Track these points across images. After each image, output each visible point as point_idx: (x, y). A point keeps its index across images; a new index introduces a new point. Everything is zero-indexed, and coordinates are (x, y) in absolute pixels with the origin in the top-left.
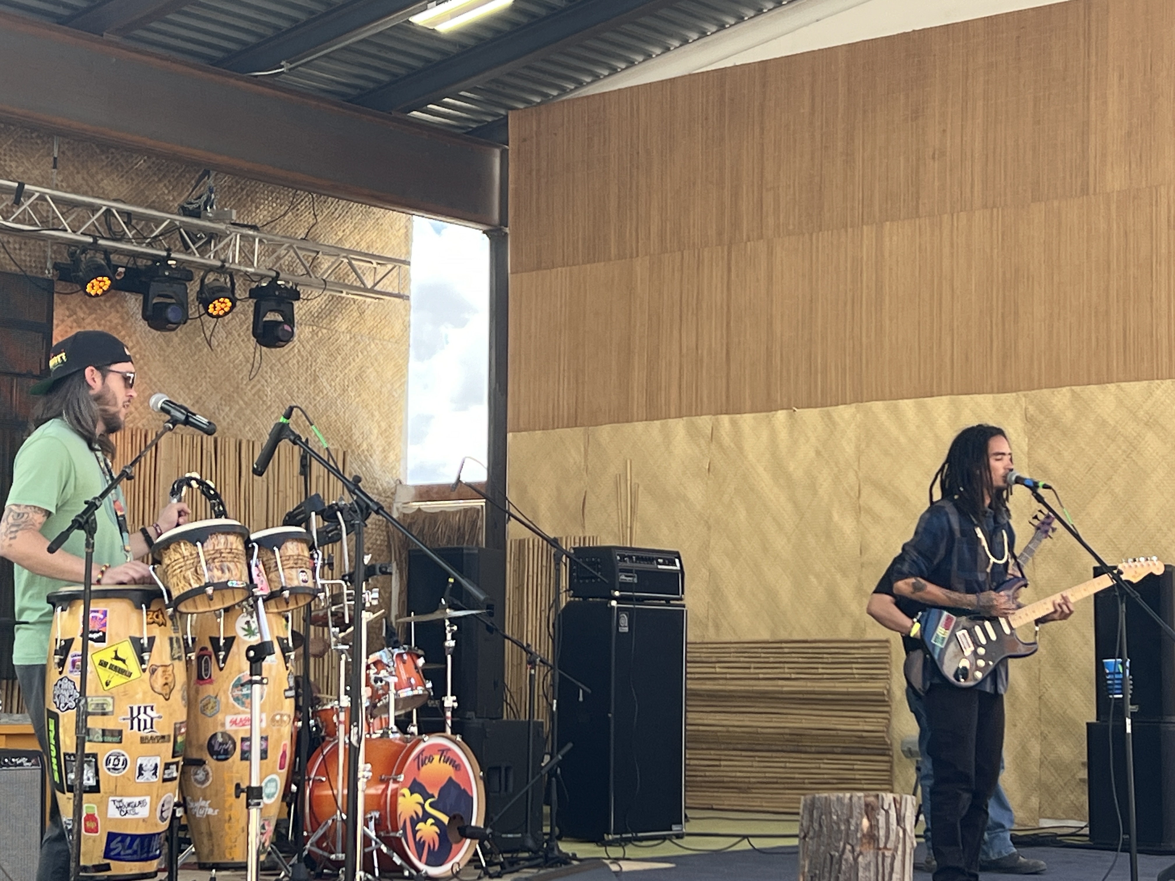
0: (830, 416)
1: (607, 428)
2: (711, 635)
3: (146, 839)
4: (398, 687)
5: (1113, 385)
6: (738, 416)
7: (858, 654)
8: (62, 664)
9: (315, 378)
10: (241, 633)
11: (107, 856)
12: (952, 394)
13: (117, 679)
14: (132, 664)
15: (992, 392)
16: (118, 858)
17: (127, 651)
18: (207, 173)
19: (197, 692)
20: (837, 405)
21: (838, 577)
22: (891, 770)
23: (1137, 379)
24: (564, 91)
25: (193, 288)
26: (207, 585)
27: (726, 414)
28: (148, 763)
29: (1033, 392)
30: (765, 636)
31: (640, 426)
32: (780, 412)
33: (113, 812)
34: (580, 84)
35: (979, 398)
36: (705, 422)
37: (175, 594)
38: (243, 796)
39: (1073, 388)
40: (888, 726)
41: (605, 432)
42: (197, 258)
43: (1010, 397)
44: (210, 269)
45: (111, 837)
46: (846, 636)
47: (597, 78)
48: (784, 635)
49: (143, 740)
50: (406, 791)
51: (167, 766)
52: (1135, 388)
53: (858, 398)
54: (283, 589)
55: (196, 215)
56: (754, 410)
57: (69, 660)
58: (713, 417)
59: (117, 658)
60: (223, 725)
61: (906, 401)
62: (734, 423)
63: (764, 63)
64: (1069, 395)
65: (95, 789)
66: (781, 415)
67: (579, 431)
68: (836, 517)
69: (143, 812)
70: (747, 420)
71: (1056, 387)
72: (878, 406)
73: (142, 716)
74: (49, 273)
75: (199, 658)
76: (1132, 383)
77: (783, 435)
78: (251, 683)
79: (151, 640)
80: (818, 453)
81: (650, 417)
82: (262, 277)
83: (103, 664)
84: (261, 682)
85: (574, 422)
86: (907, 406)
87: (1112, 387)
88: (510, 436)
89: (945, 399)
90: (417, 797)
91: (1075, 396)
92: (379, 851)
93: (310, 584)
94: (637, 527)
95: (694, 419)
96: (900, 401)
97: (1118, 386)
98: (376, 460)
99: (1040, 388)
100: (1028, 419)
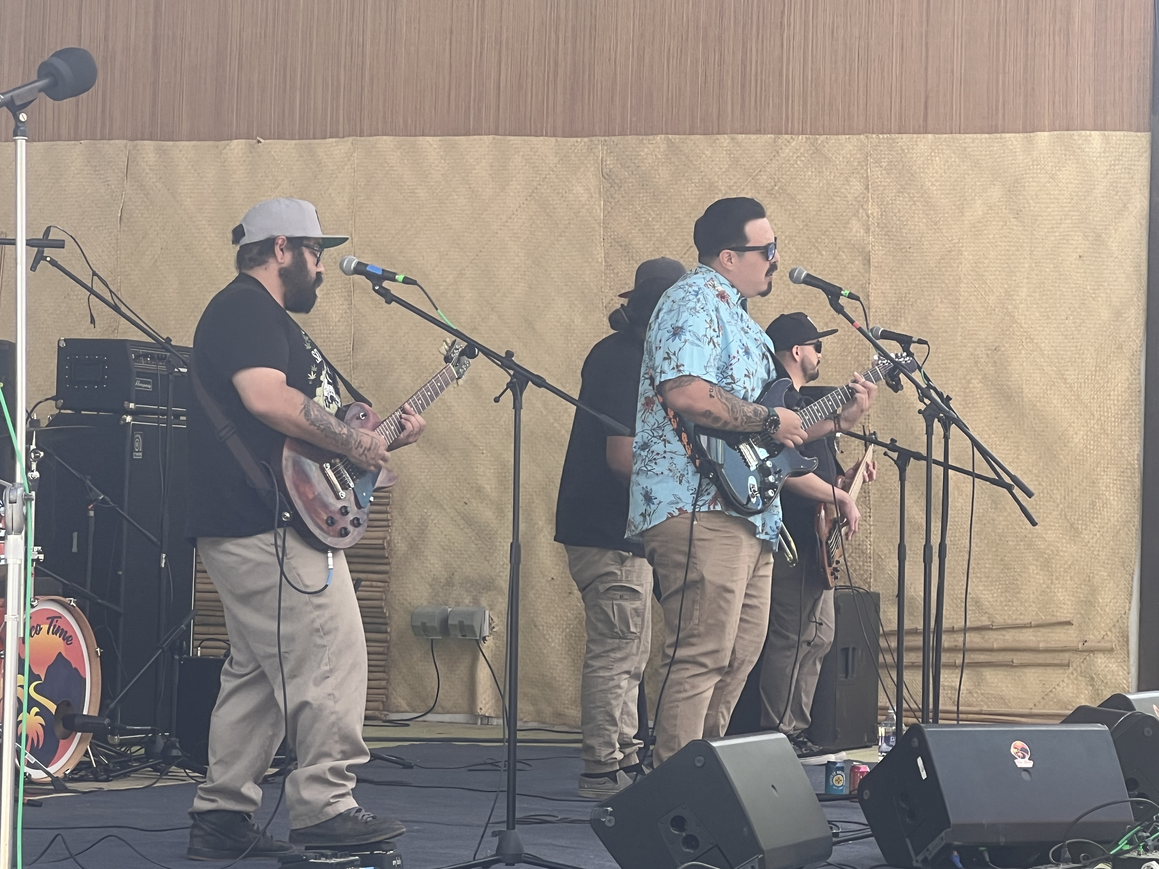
5: (726, 136)
6: (171, 143)
12: (497, 133)
15: (554, 135)
20: (325, 138)
23: (758, 132)
27: (151, 139)
29: (613, 138)
32: (235, 142)
35: (536, 141)
36: (116, 149)
39: (670, 136)
43: (581, 143)
53: (356, 130)
56: (193, 136)
58: (130, 143)
61: (428, 138)
62: (162, 154)
64: (663, 147)
66: (237, 146)
70: (183, 151)
71: (646, 134)
72: (386, 142)
76: (753, 137)
86: (430, 145)
87: (724, 140)
89: (487, 139)
91: (672, 148)
95: (100, 144)
96: (421, 138)
97: (733, 139)
99: (623, 133)
100: (606, 176)
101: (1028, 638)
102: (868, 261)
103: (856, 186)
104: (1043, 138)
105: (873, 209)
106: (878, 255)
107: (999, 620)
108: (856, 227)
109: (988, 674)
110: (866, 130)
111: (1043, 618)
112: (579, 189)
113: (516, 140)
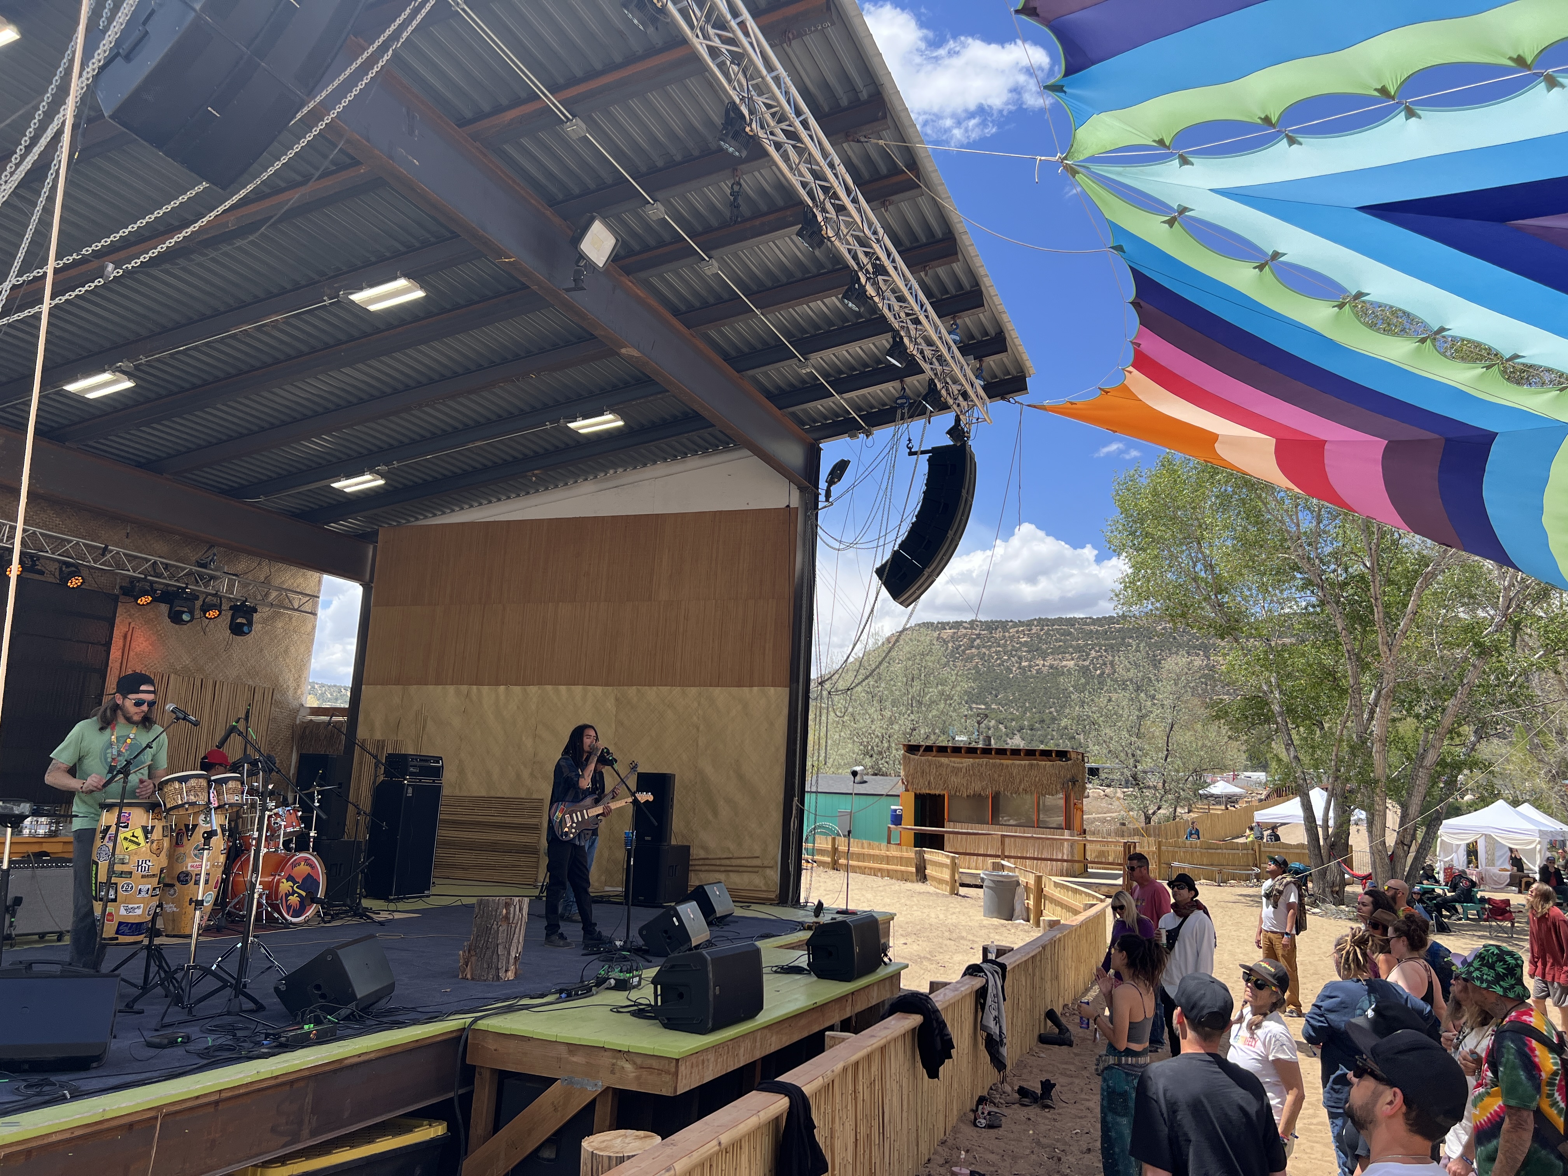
0: (525, 690)
1: (415, 686)
2: (457, 792)
3: (139, 925)
4: (285, 827)
6: (481, 686)
7: (528, 805)
8: (103, 838)
9: (261, 650)
10: (201, 822)
11: (117, 933)
12: (584, 685)
13: (133, 847)
14: (141, 839)
15: (603, 686)
16: (123, 934)
17: (139, 833)
18: (212, 546)
19: (175, 851)
20: (529, 685)
21: (522, 767)
22: (538, 862)
23: (666, 685)
24: (409, 521)
25: (199, 603)
26: (186, 803)
27: (475, 685)
28: (144, 888)
29: (620, 687)
30: (483, 793)
31: (431, 687)
32: (502, 686)
33: (123, 912)
34: (417, 519)
35: (596, 688)
36: (464, 688)
37: (168, 806)
38: (193, 904)
39: (638, 687)
40: (539, 841)
41: (413, 689)
42: (202, 589)
43: (610, 688)
44: (210, 594)
45: (120, 924)
46: (523, 796)
47: (426, 517)
48: (493, 794)
49: (143, 877)
50: (284, 880)
51: (154, 889)
52: (665, 689)
53: (540, 683)
54: (225, 804)
55: (204, 566)
56: (489, 684)
57: (108, 836)
58: (469, 686)
59: (133, 836)
60: (187, 867)
61: (562, 686)
62: (478, 690)
63: (508, 522)
64: (635, 690)
65: (115, 900)
66: (502, 688)
67: (400, 687)
68: (524, 739)
69: (139, 912)
70: (485, 689)
71: (630, 686)
72: (549, 688)
73: (144, 865)
74: (116, 592)
75: (178, 834)
77: (502, 697)
78: (204, 849)
79: (153, 827)
80: (518, 707)
81: (437, 683)
82: (238, 600)
83: (125, 839)
84: (208, 849)
85: (398, 682)
86: (563, 688)
87: (655, 688)
88: (363, 687)
89: (581, 687)
90: (290, 883)
91: (639, 691)
92: (267, 911)
93: (240, 802)
94: (425, 737)
95: (459, 686)
96: (560, 686)
97: (657, 688)
98: (291, 693)
99: (623, 685)
100: (617, 699)
101: (745, 862)
102: (698, 729)
103: (696, 704)
104: (755, 689)
105: (700, 712)
106: (702, 727)
107: (736, 855)
108: (695, 718)
109: (731, 874)
110: (700, 686)
111: (750, 855)
112: (608, 704)
113: (589, 687)
